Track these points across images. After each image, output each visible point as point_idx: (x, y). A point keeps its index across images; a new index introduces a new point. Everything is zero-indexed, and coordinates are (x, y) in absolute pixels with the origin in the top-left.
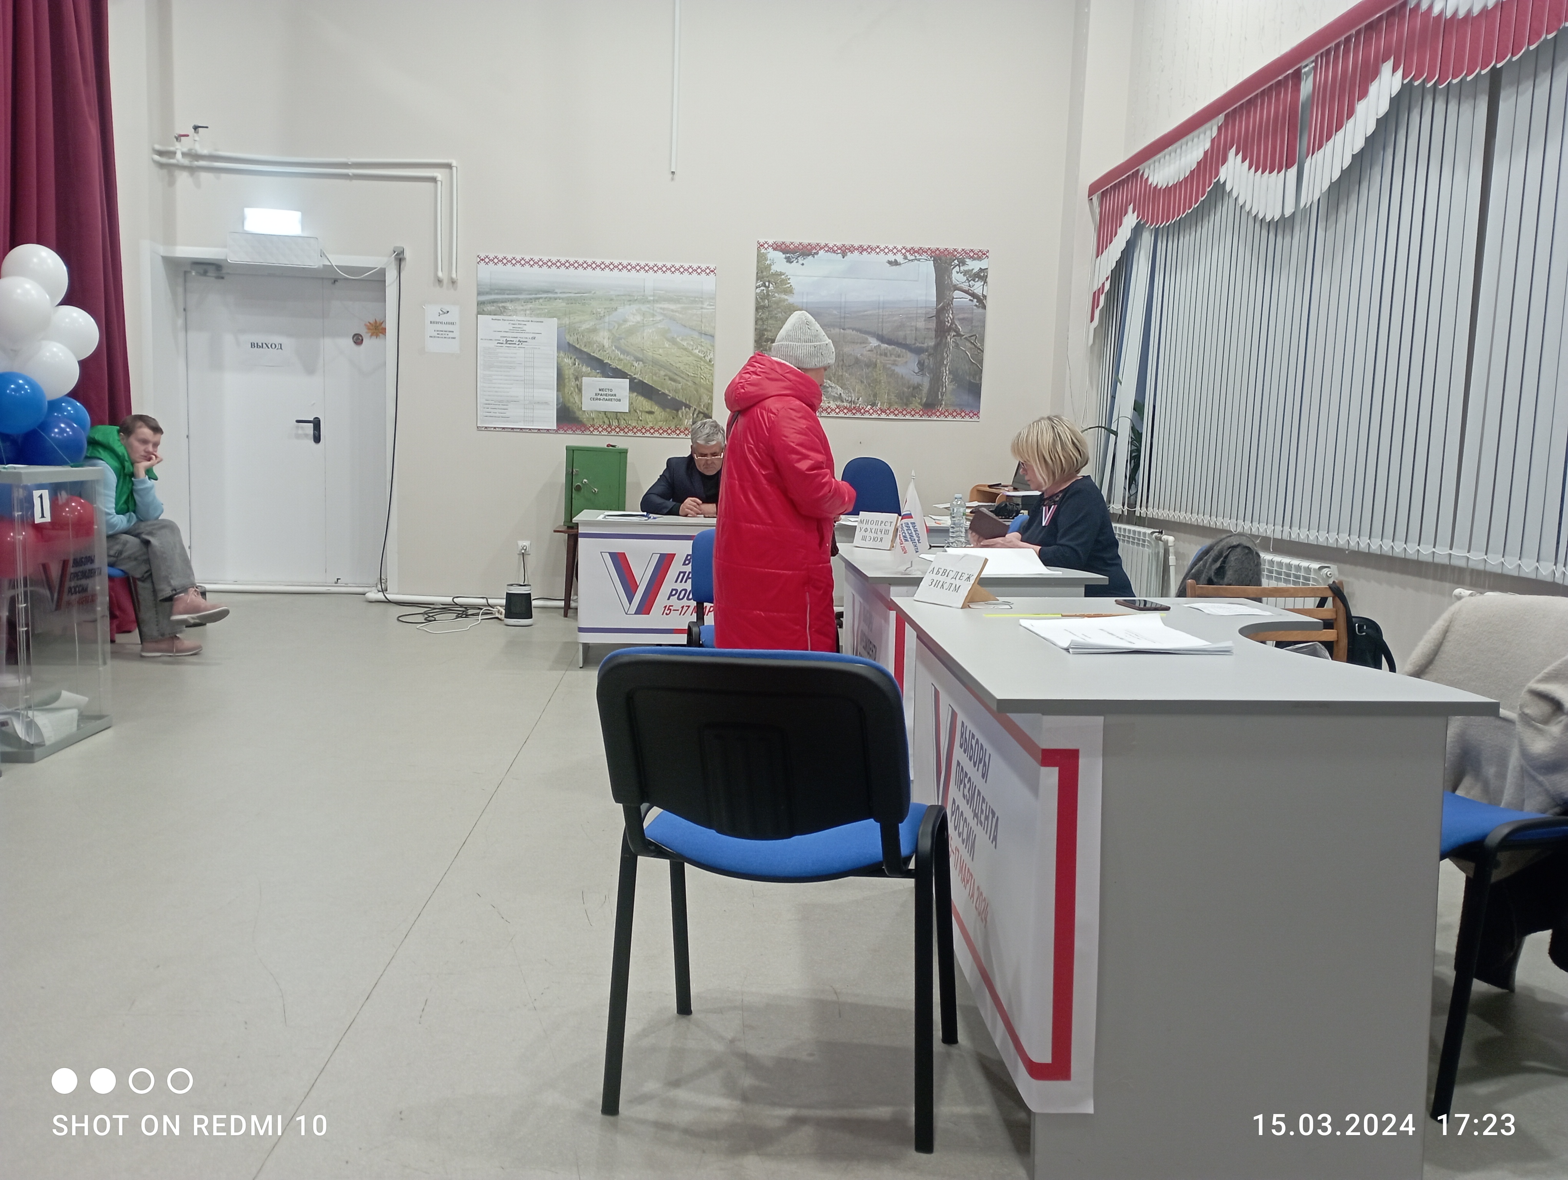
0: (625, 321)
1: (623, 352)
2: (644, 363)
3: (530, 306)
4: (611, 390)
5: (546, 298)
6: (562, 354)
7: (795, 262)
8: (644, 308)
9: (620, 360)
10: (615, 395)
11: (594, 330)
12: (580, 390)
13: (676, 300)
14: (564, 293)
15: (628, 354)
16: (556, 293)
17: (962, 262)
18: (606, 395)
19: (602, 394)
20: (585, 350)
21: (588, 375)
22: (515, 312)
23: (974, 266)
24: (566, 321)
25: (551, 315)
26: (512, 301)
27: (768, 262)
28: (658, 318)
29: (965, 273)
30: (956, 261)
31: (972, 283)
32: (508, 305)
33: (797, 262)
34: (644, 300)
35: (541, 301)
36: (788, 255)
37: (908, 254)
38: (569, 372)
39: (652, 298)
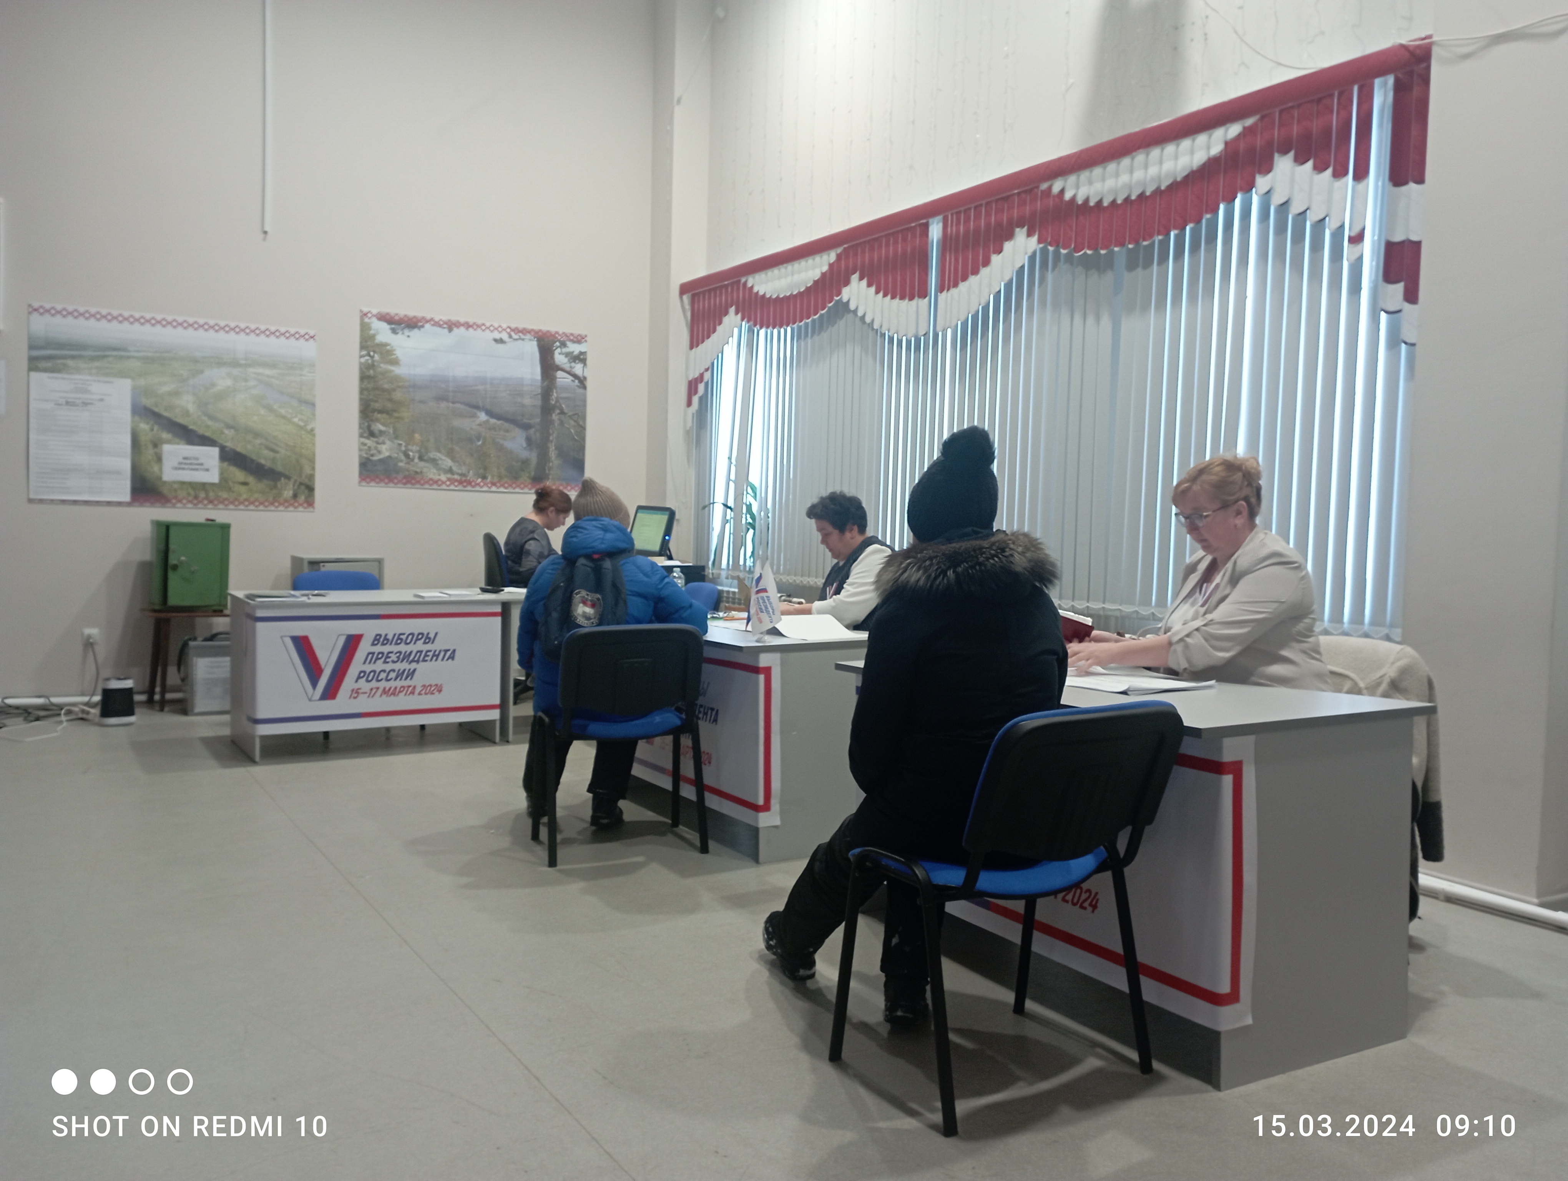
0: (213, 385)
1: (211, 418)
2: (236, 430)
3: (97, 364)
4: (197, 459)
5: (115, 356)
6: (137, 419)
7: (401, 333)
8: (236, 372)
9: (208, 427)
10: (202, 464)
11: (176, 393)
12: (159, 459)
13: (273, 365)
14: (138, 351)
15: (216, 420)
16: (129, 351)
17: (563, 344)
18: (191, 464)
19: (187, 463)
20: (166, 414)
21: (169, 442)
22: (78, 370)
23: (575, 348)
24: (142, 382)
25: (122, 374)
26: (73, 357)
27: (372, 332)
28: (252, 383)
29: (567, 355)
30: (558, 344)
31: (573, 364)
32: (70, 362)
33: (403, 334)
34: (235, 364)
35: (110, 359)
36: (393, 326)
37: (512, 334)
38: (144, 438)
39: (243, 362)
